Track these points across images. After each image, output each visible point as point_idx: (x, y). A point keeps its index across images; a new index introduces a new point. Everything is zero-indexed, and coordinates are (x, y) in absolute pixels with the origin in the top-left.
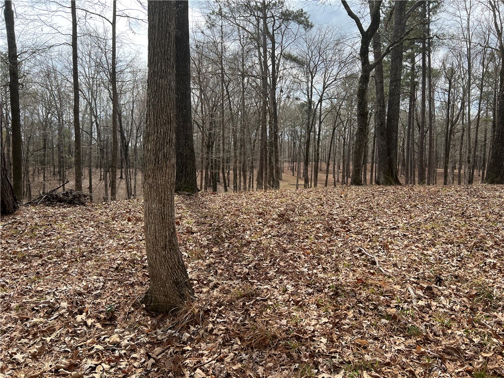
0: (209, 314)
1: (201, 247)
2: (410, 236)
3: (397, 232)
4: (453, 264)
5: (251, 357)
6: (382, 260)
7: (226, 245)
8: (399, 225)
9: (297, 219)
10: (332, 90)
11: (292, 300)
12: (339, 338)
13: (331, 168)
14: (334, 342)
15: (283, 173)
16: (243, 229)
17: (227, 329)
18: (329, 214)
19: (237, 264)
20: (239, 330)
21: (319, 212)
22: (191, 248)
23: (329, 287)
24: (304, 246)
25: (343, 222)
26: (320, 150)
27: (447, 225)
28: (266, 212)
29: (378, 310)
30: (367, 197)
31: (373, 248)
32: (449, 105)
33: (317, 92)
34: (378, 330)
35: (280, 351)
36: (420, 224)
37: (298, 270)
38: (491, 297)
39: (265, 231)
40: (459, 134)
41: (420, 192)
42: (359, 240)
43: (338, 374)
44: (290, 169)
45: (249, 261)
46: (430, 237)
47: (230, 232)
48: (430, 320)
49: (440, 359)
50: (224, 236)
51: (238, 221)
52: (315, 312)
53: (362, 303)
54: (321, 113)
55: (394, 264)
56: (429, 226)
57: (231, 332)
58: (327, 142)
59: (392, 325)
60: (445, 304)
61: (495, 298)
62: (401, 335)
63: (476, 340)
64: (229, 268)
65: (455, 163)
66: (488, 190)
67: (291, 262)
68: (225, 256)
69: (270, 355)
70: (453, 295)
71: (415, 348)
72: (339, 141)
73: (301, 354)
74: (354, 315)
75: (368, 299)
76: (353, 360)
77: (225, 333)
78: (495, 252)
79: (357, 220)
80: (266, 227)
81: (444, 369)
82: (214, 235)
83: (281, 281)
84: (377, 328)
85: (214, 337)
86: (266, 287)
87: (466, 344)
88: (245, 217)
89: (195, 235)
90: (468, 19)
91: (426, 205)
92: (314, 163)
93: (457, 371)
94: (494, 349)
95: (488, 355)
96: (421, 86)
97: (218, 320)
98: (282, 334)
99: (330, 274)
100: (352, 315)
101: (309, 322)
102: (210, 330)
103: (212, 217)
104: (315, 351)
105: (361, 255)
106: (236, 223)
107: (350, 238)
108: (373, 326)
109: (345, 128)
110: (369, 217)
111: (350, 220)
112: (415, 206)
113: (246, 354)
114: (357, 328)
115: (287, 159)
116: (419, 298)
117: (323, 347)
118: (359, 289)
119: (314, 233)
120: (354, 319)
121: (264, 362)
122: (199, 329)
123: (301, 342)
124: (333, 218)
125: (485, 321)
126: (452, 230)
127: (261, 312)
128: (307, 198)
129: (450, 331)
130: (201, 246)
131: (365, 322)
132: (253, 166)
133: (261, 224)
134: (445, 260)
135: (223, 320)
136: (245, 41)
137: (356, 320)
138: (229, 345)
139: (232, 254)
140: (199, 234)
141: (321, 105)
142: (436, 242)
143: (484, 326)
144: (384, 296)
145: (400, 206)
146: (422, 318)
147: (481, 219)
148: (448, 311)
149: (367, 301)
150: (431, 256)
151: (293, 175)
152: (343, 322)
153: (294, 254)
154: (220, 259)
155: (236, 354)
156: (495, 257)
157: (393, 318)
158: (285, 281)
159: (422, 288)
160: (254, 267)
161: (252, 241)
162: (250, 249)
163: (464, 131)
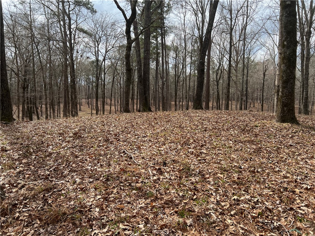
0: (16, 207)
1: (13, 161)
2: (153, 140)
3: (146, 138)
4: (173, 154)
5: (47, 230)
6: (136, 156)
7: (33, 157)
8: (147, 134)
9: (86, 135)
10: (111, 54)
11: (79, 188)
12: (107, 206)
13: (113, 102)
14: (104, 209)
15: (81, 106)
16: (47, 145)
17: (30, 215)
18: (108, 131)
19: (41, 169)
20: (39, 214)
21: (101, 130)
22: (4, 162)
23: (104, 176)
24: (90, 153)
25: (116, 135)
26: (106, 91)
27: (172, 133)
28: (65, 133)
29: (131, 185)
30: (131, 120)
31: (131, 149)
32: (176, 66)
33: (101, 54)
34: (131, 198)
35: (68, 222)
36: (158, 133)
37: (84, 168)
38: (189, 169)
39: (63, 145)
40: (182, 83)
41: (160, 115)
42: (125, 145)
43: (105, 228)
44: (86, 103)
45: (50, 166)
46: (163, 140)
47: (37, 148)
48: (159, 187)
49: (162, 208)
50: (32, 151)
51: (43, 140)
52: (93, 193)
53: (122, 183)
54: (105, 68)
55: (142, 158)
56: (163, 134)
57: (33, 216)
58: (110, 86)
59: (138, 193)
60: (167, 176)
61: (191, 170)
62: (143, 198)
63: (181, 194)
64: (34, 173)
65: (180, 99)
66: (194, 113)
67: (80, 163)
68: (32, 165)
69: (61, 227)
70: (171, 171)
71: (149, 204)
72: (117, 85)
73: (82, 221)
74: (117, 191)
75: (126, 180)
76: (115, 218)
77: (28, 218)
78: (193, 145)
79: (124, 133)
80: (64, 142)
81: (164, 213)
82: (24, 151)
83: (73, 177)
84: (130, 197)
85: (20, 222)
86: (62, 182)
87: (176, 197)
88: (49, 136)
89: (8, 152)
90: (184, 19)
91: (163, 122)
92: (102, 99)
93: (170, 213)
94: (189, 197)
95: (186, 201)
96: (161, 54)
97: (24, 210)
98: (70, 211)
99: (105, 168)
100: (116, 191)
101: (89, 200)
102: (17, 218)
103: (23, 138)
104: (91, 218)
105: (124, 154)
106: (42, 142)
107: (119, 145)
108: (127, 196)
109: (120, 78)
110: (131, 131)
111: (120, 134)
112: (157, 123)
113: (43, 229)
114: (118, 198)
115: (84, 97)
116: (154, 175)
117: (97, 214)
118: (121, 175)
119: (97, 143)
120: (117, 194)
121: (56, 232)
122: (8, 218)
123: (83, 213)
124: (110, 133)
125: (185, 183)
126: (174, 135)
127: (56, 200)
128: (94, 122)
129: (168, 191)
130: (13, 159)
131: (123, 194)
132: (59, 101)
133: (61, 141)
134: (170, 152)
135: (27, 209)
136: (49, 16)
137: (118, 194)
138: (31, 226)
139: (38, 163)
140: (11, 151)
141: (105, 63)
142: (166, 142)
143: (185, 186)
144: (135, 177)
145: (149, 124)
146: (155, 187)
147: (188, 128)
148: (168, 180)
149: (125, 181)
150: (163, 151)
151: (89, 107)
152: (110, 196)
153: (83, 158)
154: (28, 167)
155: (35, 231)
156: (193, 148)
157: (139, 189)
158: (75, 177)
159: (156, 169)
160: (54, 170)
161: (53, 153)
162: (52, 158)
163: (184, 81)
